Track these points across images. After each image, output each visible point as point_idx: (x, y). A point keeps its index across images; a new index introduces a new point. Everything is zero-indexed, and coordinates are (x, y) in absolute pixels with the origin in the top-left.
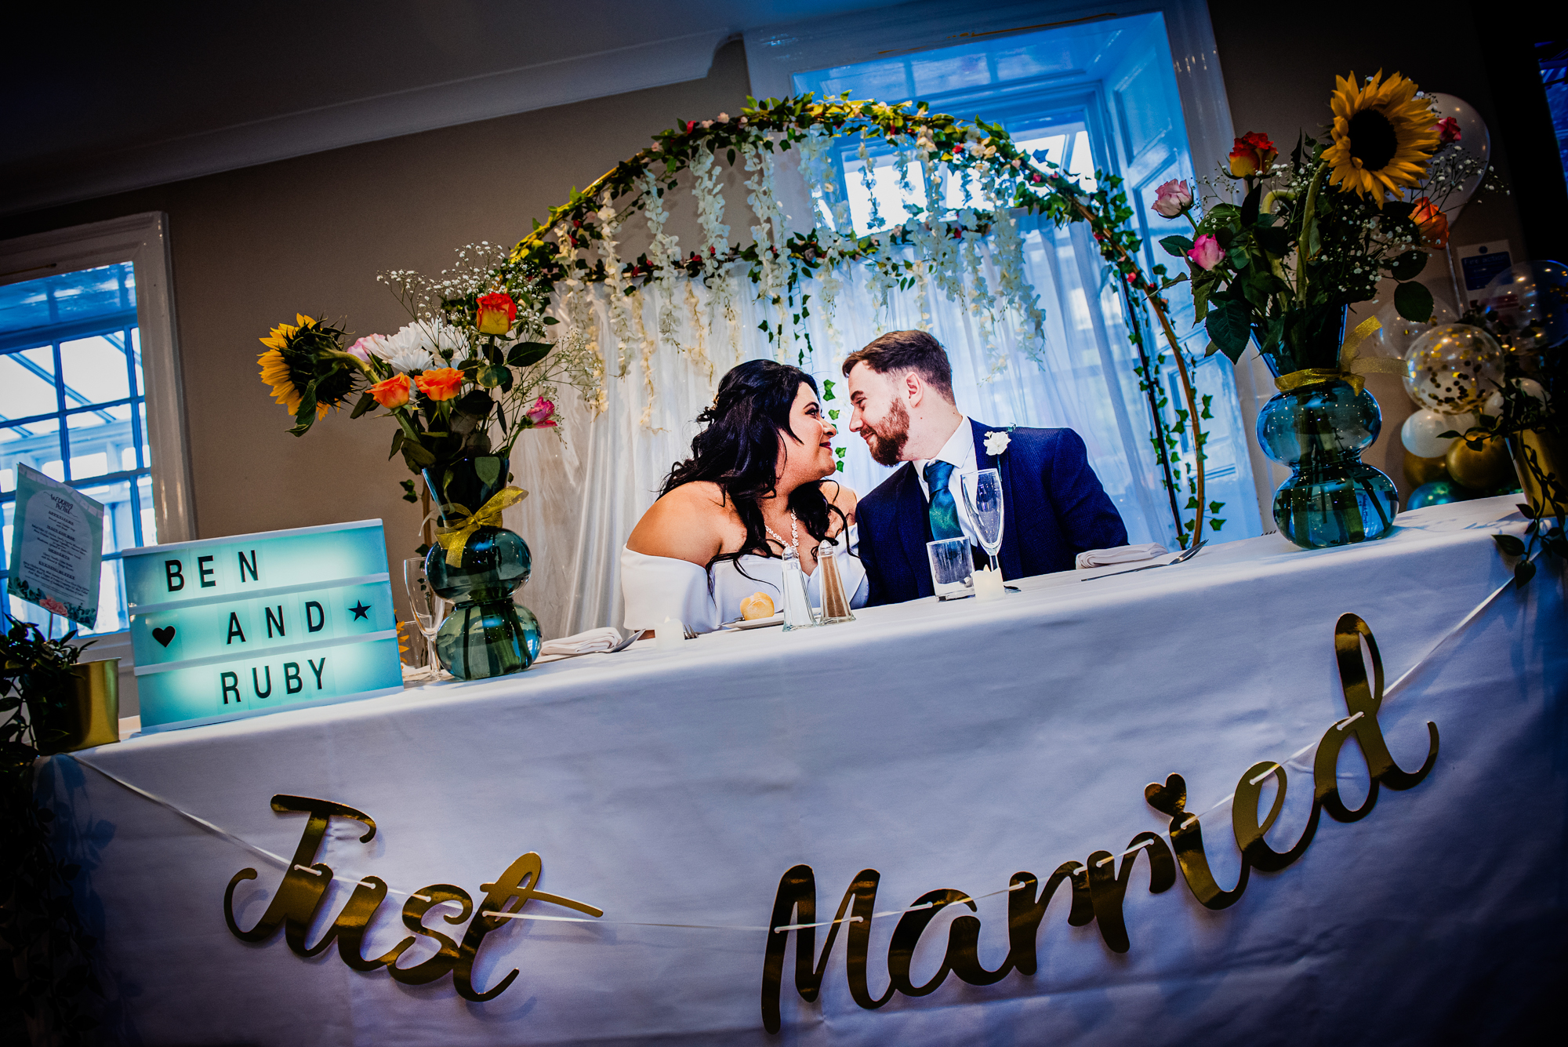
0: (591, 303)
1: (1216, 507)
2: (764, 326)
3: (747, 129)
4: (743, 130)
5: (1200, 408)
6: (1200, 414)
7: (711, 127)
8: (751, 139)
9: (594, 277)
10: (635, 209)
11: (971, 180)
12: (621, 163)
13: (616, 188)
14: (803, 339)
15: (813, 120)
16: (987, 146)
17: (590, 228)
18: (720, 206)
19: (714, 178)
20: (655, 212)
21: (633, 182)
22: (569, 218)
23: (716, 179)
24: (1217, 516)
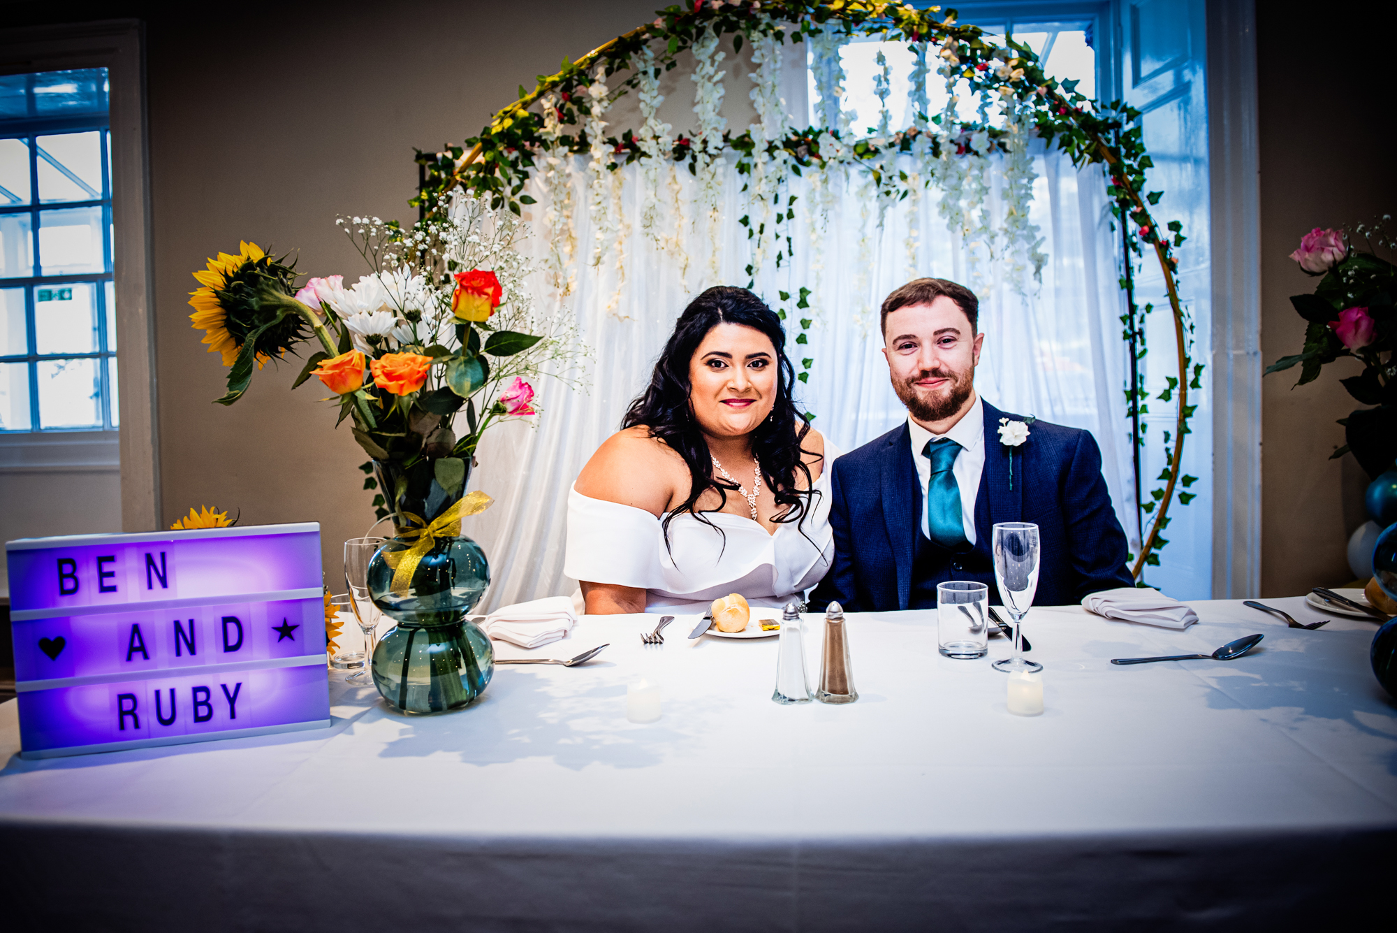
0: (569, 175)
1: (1188, 481)
2: (745, 221)
3: (759, 15)
4: (754, 16)
5: (1190, 376)
6: (1189, 383)
7: (721, 9)
8: (762, 27)
9: (576, 148)
10: (629, 88)
11: (991, 103)
12: (620, 38)
13: (611, 64)
14: (783, 240)
15: (832, 14)
16: (1014, 68)
17: (579, 102)
18: (718, 96)
19: (716, 64)
20: (650, 94)
21: (630, 58)
22: (558, 89)
23: (718, 66)
24: (1188, 490)
